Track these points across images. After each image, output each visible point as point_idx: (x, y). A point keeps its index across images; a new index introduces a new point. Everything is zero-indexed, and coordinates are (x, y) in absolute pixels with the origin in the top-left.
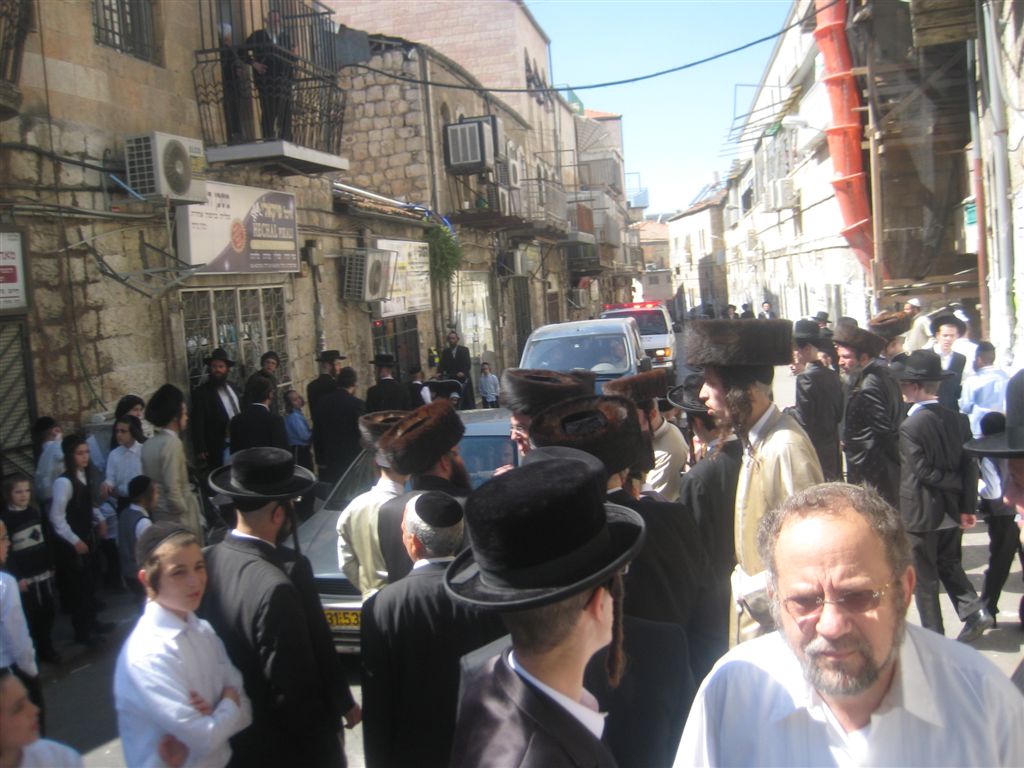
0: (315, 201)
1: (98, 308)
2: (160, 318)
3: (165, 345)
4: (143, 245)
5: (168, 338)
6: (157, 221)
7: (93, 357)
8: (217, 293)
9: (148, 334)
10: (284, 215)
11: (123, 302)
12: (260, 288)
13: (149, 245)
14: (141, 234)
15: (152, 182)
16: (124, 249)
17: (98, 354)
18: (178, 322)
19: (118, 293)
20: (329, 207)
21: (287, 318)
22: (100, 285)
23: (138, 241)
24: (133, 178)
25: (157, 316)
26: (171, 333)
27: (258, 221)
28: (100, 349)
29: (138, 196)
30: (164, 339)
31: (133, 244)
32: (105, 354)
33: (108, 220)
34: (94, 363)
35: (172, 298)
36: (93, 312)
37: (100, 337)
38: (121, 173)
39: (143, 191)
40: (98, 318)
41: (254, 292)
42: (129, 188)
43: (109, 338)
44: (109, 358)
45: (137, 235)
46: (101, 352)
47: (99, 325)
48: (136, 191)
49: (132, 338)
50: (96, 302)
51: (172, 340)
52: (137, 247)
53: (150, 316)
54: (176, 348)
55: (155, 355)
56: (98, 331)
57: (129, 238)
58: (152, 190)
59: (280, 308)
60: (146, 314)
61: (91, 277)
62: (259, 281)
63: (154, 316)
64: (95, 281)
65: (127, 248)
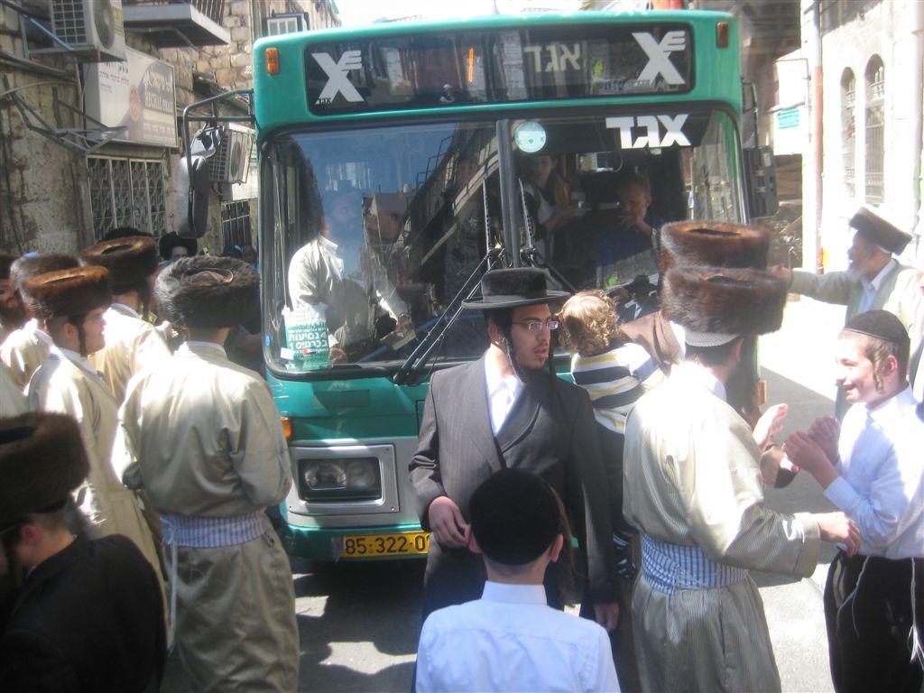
0: (182, 77)
1: (22, 168)
2: (72, 184)
3: (76, 213)
4: (57, 103)
5: (78, 205)
6: (66, 80)
7: (20, 221)
8: (114, 162)
9: (61, 201)
10: (166, 87)
11: (42, 163)
12: (145, 161)
13: (61, 102)
14: (55, 90)
15: (82, 31)
16: (40, 105)
17: (23, 218)
18: (86, 190)
19: (38, 153)
20: (191, 86)
21: (165, 194)
22: (24, 142)
23: (51, 98)
24: (59, 24)
25: (69, 182)
26: (81, 202)
27: (149, 90)
28: (25, 214)
29: (65, 45)
30: (75, 206)
31: (48, 100)
32: (30, 219)
33: (28, 71)
34: (21, 228)
35: (81, 164)
36: (17, 171)
37: (24, 200)
38: (44, 18)
39: (71, 40)
40: (22, 179)
41: (141, 164)
42: (53, 35)
43: (31, 201)
44: (34, 223)
45: (50, 91)
46: (26, 217)
47: (22, 186)
48: (63, 39)
49: (50, 203)
50: (20, 160)
51: (82, 209)
52: (51, 105)
53: (64, 181)
54: (85, 218)
55: (68, 224)
56: (23, 193)
57: (44, 94)
58: (82, 39)
59: (160, 183)
60: (60, 177)
61: (15, 131)
62: (145, 155)
63: (67, 181)
64: (19, 138)
65: (43, 104)
